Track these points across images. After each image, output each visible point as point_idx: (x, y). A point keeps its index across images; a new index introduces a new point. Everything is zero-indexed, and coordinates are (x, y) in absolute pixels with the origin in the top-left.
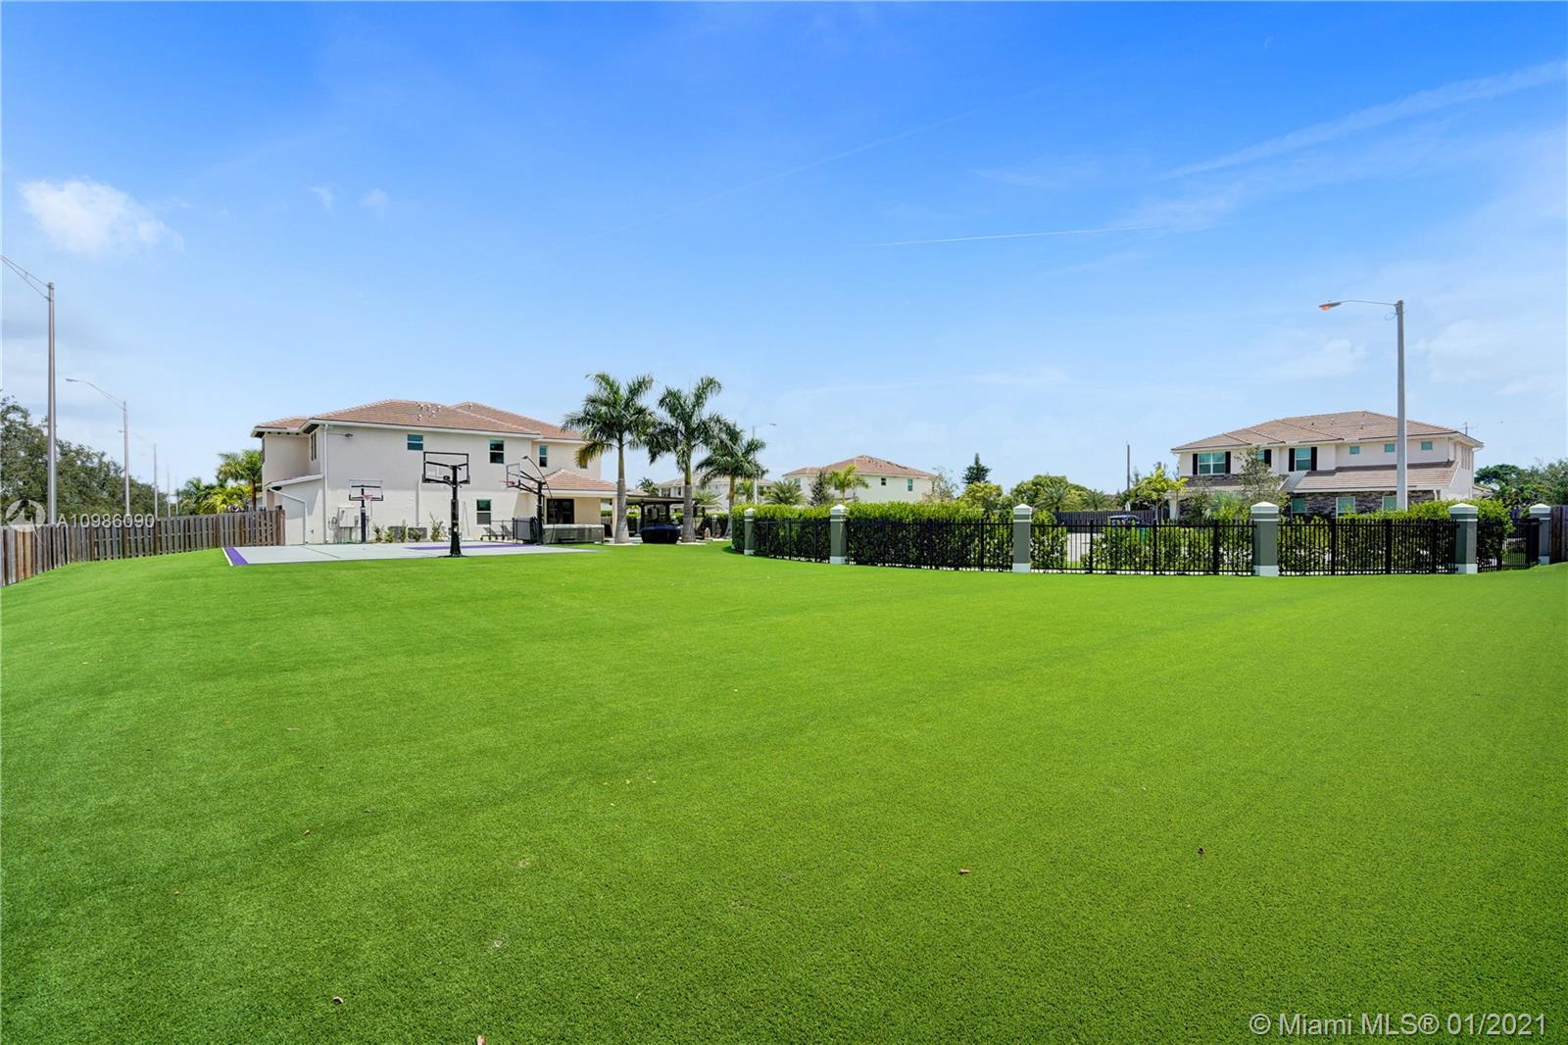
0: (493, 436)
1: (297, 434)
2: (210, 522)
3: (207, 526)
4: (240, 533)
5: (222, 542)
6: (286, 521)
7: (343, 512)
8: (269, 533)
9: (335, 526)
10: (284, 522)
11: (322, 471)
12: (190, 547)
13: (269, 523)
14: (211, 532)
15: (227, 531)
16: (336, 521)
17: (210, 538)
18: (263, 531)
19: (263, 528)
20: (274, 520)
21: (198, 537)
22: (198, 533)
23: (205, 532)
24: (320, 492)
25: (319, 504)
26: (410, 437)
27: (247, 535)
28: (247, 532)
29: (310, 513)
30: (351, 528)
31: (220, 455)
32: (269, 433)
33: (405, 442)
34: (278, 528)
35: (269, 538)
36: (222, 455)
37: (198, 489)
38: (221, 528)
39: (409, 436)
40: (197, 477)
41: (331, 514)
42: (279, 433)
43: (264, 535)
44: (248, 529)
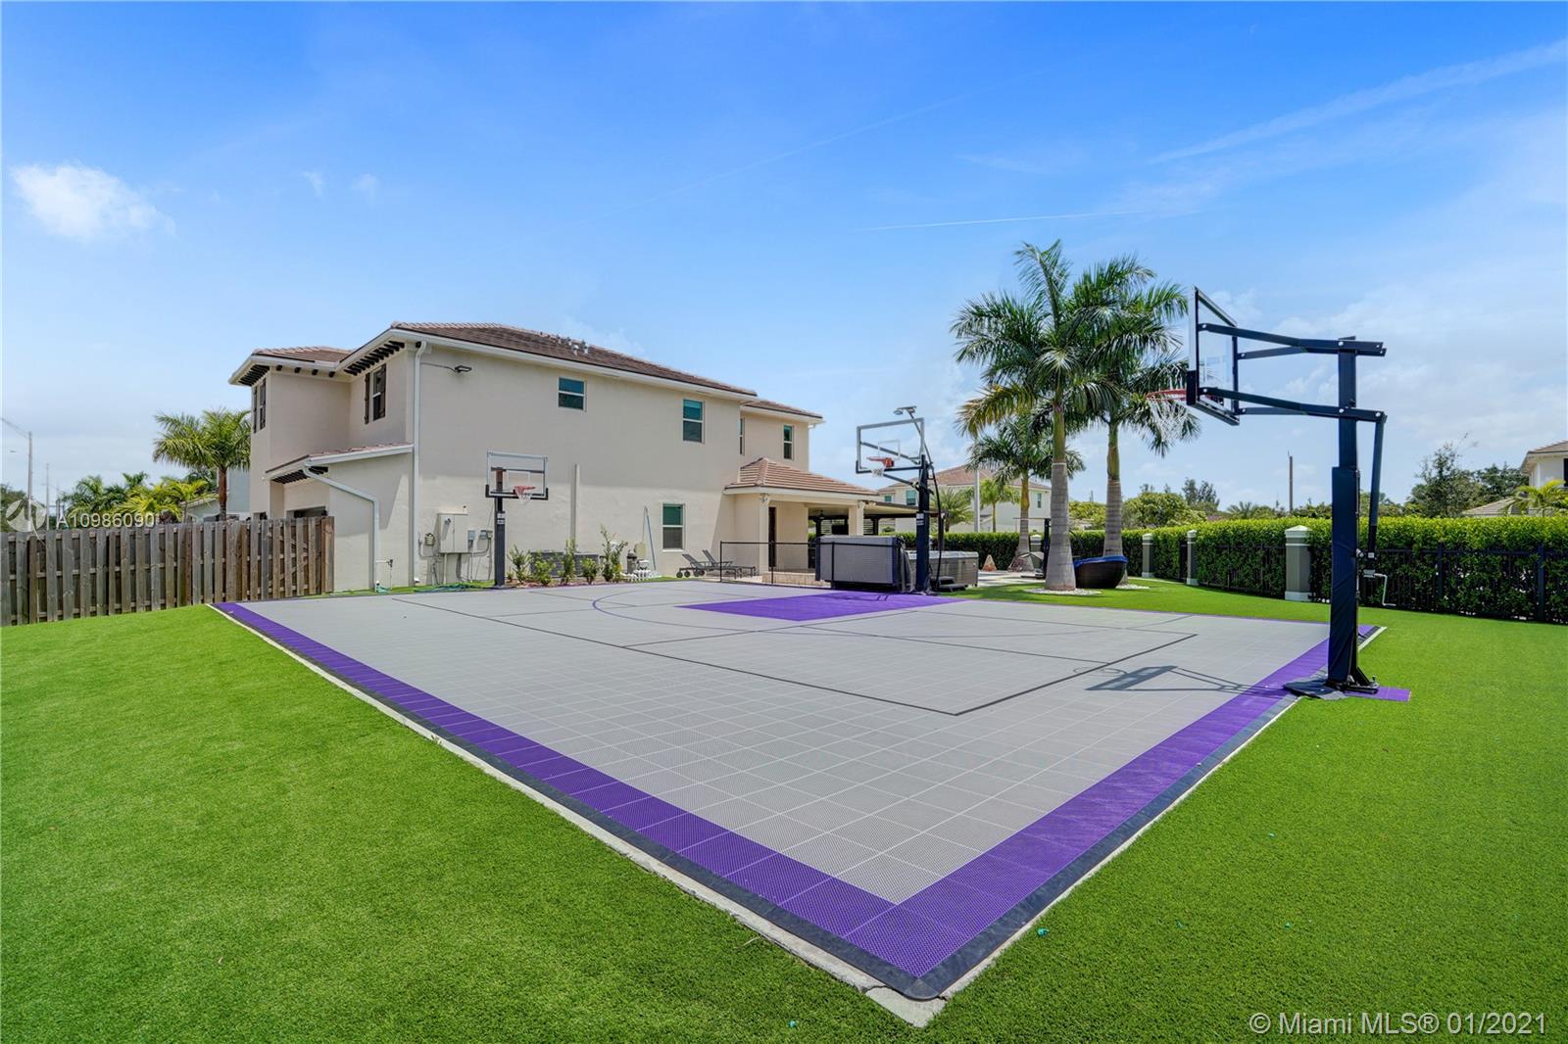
0: (690, 393)
1: (332, 374)
2: (169, 543)
3: (163, 550)
4: (239, 565)
5: (196, 588)
6: (337, 541)
7: (448, 522)
8: (301, 564)
9: (430, 551)
10: (332, 541)
11: (408, 438)
12: (119, 599)
13: (300, 545)
14: (170, 564)
15: (208, 562)
16: (433, 541)
17: (170, 577)
18: (288, 563)
19: (288, 556)
20: (312, 538)
21: (140, 578)
22: (140, 568)
23: (155, 566)
24: (404, 481)
25: (401, 507)
26: (564, 384)
27: (254, 571)
28: (254, 564)
29: (384, 525)
30: (460, 554)
31: (162, 419)
32: (279, 368)
33: (555, 391)
34: (320, 554)
35: (300, 576)
36: (165, 419)
37: (95, 492)
38: (196, 555)
39: (561, 380)
40: (95, 475)
41: (424, 527)
42: (298, 370)
43: (289, 570)
44: (255, 558)
